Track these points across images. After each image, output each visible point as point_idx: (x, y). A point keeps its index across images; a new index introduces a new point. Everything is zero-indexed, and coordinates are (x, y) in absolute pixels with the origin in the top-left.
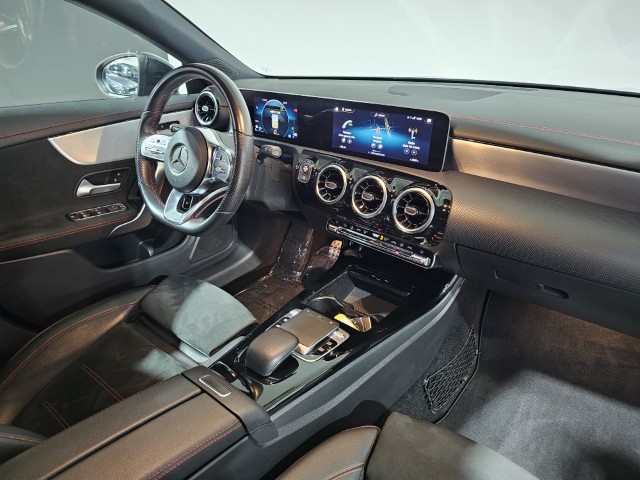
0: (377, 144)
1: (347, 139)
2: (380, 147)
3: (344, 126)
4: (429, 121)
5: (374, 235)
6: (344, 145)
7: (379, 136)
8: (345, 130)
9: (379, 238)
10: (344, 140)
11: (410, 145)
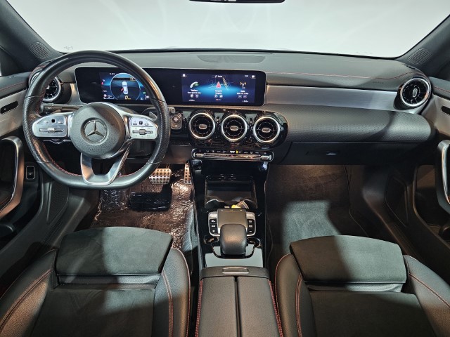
0: (219, 95)
1: (194, 95)
2: (221, 96)
3: (191, 86)
4: (253, 77)
5: (231, 152)
6: (192, 98)
7: (219, 90)
8: (192, 88)
9: (235, 153)
10: (192, 96)
11: (241, 92)
